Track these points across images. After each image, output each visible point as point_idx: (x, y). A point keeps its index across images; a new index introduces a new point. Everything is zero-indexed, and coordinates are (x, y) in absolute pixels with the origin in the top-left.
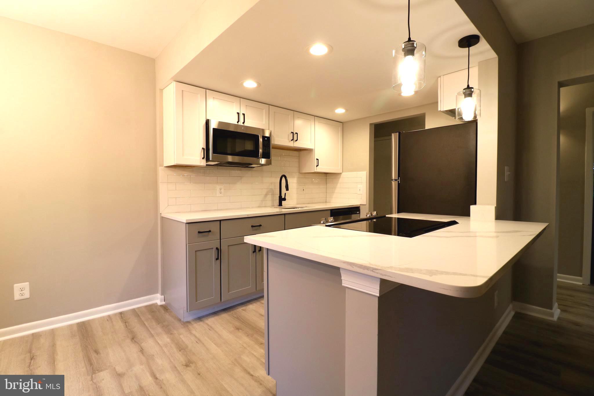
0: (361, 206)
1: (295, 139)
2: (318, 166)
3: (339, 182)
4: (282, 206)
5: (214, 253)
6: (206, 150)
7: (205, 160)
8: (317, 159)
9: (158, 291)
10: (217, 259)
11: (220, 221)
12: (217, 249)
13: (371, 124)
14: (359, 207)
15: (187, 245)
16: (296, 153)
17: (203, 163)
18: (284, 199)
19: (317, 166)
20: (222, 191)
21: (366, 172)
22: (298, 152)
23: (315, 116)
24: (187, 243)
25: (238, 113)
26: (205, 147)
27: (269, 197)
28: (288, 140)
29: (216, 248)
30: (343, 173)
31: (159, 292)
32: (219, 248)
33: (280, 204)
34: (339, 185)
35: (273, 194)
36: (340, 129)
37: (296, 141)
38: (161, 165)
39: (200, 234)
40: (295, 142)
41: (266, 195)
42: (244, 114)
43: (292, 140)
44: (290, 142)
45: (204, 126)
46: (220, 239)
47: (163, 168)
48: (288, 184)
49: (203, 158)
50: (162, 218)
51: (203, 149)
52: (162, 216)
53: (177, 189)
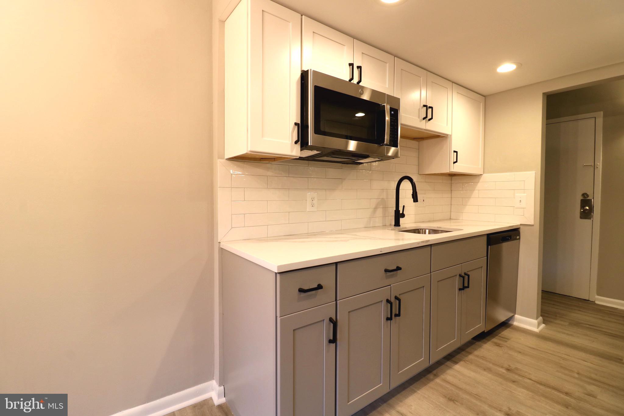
0: (521, 227)
1: (429, 116)
2: (456, 162)
3: (477, 188)
4: (399, 226)
5: (326, 331)
6: (302, 127)
7: (298, 146)
8: (455, 152)
9: (213, 376)
10: (330, 341)
11: (336, 264)
12: (331, 320)
13: (544, 94)
14: (519, 228)
15: (279, 319)
16: (414, 143)
17: (295, 151)
18: (403, 215)
19: (454, 163)
20: (315, 202)
21: (534, 172)
22: (418, 142)
23: (453, 82)
24: (278, 315)
25: (351, 65)
26: (299, 122)
27: (380, 212)
28: (419, 117)
29: (328, 319)
30: (484, 175)
31: (214, 378)
32: (334, 318)
33: (397, 224)
34: (476, 193)
35: (385, 208)
36: (482, 106)
37: (429, 120)
38: (221, 157)
39: (303, 295)
40: (427, 122)
41: (376, 208)
42: (359, 67)
43: (424, 119)
44: (421, 121)
45: (298, 81)
46: (336, 300)
47: (224, 160)
48: (417, 191)
49: (296, 142)
50: (222, 250)
51: (296, 124)
52: (221, 247)
53: (245, 200)
